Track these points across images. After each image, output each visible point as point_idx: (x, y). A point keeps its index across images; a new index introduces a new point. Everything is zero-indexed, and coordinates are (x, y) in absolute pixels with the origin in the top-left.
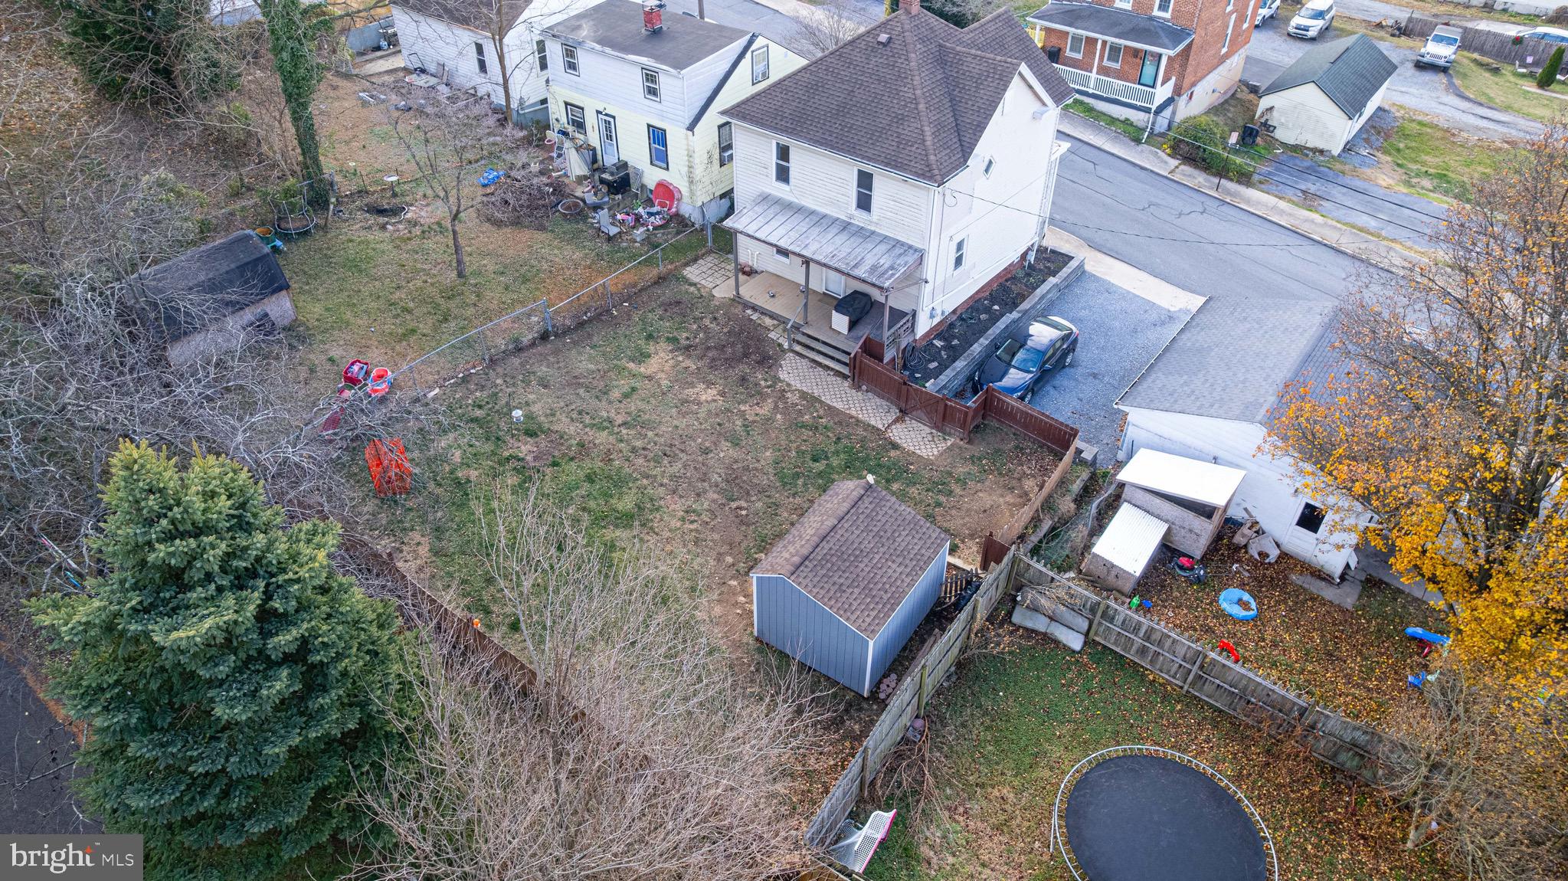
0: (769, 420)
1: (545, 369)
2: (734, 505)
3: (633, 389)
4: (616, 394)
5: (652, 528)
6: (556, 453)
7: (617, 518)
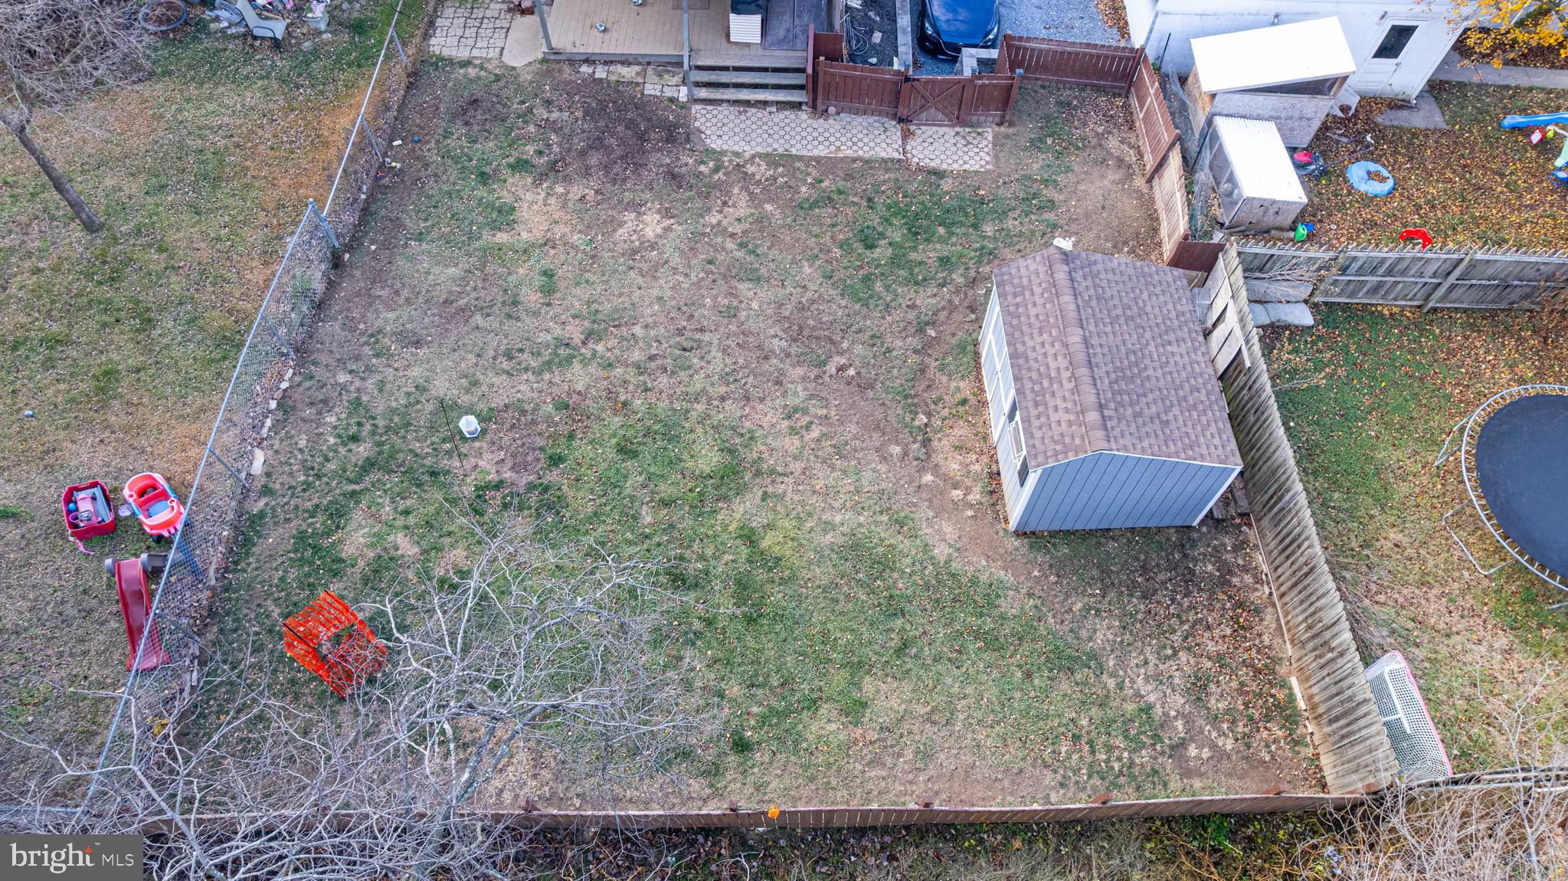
0: (761, 221)
1: (391, 315)
2: (831, 368)
3: (548, 274)
4: (531, 297)
5: (772, 472)
6: (540, 442)
7: (717, 488)
